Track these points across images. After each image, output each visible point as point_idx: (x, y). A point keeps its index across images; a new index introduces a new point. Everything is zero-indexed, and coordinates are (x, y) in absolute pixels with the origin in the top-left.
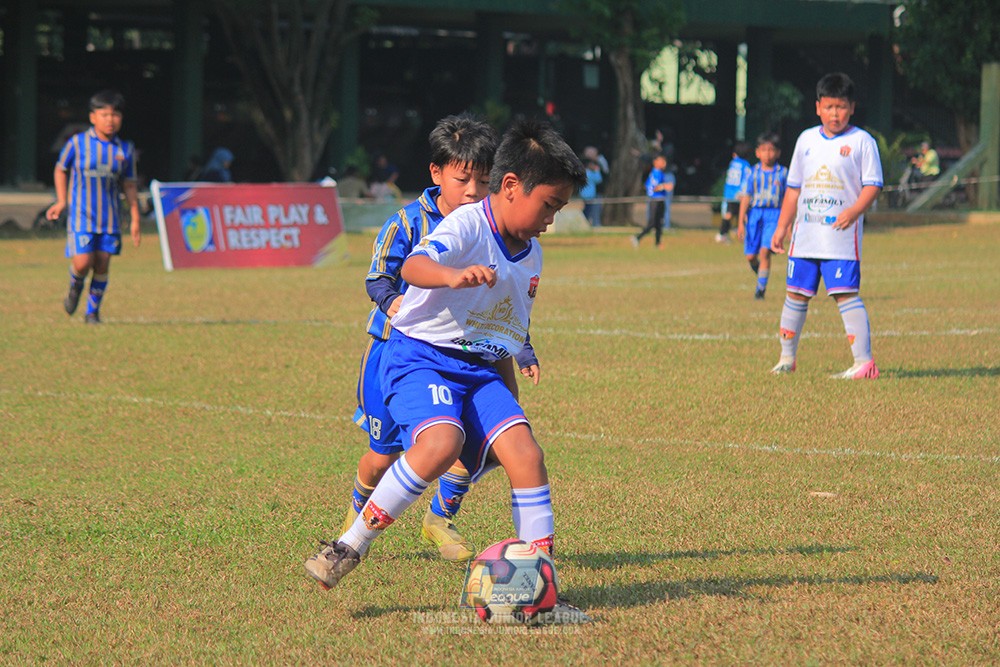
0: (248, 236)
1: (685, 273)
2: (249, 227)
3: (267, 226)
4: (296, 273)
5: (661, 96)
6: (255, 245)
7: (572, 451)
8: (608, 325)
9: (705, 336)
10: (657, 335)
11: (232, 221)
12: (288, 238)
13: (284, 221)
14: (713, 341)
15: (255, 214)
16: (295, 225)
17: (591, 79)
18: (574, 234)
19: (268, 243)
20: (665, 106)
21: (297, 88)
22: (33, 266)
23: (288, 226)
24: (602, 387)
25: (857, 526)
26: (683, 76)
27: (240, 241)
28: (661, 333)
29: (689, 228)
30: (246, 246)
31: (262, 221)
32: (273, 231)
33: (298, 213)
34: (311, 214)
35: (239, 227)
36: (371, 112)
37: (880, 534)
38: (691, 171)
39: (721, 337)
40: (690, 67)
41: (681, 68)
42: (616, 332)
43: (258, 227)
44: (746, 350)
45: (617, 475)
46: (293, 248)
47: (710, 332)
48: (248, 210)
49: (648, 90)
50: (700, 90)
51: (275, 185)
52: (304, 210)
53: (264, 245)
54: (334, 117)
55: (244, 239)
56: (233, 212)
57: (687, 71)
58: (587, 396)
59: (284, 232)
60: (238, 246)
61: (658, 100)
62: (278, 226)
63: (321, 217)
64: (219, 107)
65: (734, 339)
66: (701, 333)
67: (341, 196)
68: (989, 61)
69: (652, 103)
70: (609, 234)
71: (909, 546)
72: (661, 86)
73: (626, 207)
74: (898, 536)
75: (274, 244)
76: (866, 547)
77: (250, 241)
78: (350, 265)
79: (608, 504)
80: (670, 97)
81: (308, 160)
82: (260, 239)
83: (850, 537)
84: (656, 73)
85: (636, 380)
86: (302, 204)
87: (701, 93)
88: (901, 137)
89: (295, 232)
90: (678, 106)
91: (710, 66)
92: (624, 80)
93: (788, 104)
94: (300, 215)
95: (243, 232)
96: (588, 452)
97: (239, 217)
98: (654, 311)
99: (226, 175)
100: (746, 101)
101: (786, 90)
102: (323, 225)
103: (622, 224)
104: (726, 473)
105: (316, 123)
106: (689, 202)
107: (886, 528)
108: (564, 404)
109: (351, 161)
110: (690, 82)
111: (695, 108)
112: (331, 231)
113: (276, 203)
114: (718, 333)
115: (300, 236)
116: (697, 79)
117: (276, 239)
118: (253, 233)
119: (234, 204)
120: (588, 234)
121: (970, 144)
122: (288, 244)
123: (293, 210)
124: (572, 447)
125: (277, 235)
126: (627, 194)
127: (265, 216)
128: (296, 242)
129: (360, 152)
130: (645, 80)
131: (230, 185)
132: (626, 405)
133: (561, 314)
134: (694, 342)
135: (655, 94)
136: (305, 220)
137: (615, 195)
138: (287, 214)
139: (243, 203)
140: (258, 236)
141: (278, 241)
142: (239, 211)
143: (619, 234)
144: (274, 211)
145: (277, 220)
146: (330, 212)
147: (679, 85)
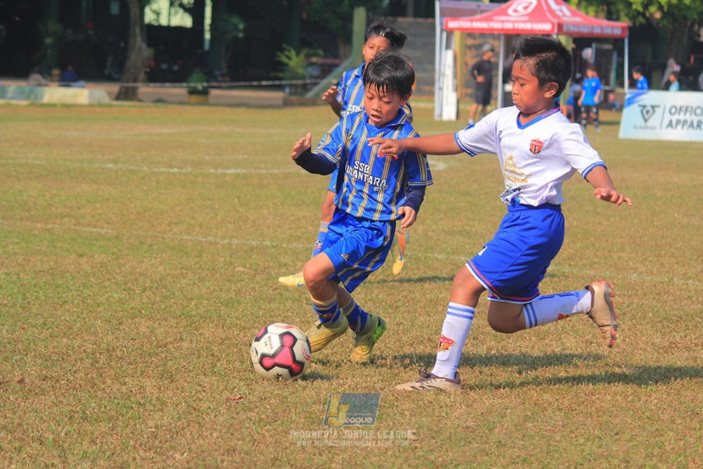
1: (168, 131)
5: (158, 21)
7: (86, 239)
8: (116, 161)
9: (176, 170)
10: (146, 168)
14: (180, 173)
17: (115, 9)
18: (100, 105)
20: (160, 27)
24: (108, 200)
25: (257, 288)
26: (173, 10)
28: (148, 168)
29: (171, 103)
37: (271, 292)
38: (176, 68)
39: (184, 171)
40: (177, 3)
41: (172, 4)
42: (120, 166)
44: (200, 179)
45: (112, 254)
47: (179, 168)
49: (149, 17)
50: (182, 18)
57: (175, 6)
58: (98, 205)
61: (156, 24)
65: (194, 173)
66: (172, 167)
68: (358, 6)
69: (153, 25)
70: (122, 106)
71: (287, 300)
72: (158, 14)
73: (134, 89)
74: (281, 294)
76: (261, 301)
79: (104, 272)
80: (164, 21)
83: (252, 294)
84: (155, 6)
85: (130, 196)
87: (183, 20)
88: (305, 51)
90: (168, 28)
91: (189, 3)
92: (134, 10)
93: (237, 29)
96: (96, 240)
98: (145, 154)
100: (211, 25)
101: (235, 20)
103: (131, 99)
104: (180, 254)
106: (170, 87)
107: (275, 289)
108: (82, 211)
110: (176, 13)
111: (180, 30)
114: (183, 168)
116: (181, 11)
120: (109, 106)
121: (346, 57)
124: (86, 236)
126: (135, 81)
130: (147, 11)
132: (122, 212)
133: (87, 155)
134: (169, 173)
135: (154, 20)
137: (127, 81)
143: (129, 106)
147: (170, 14)
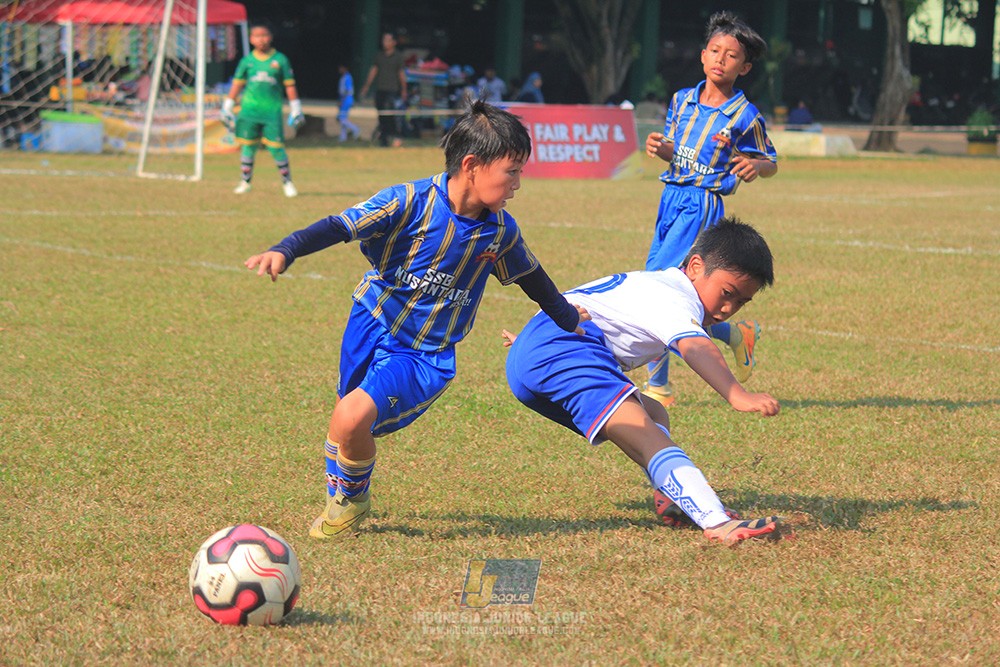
0: (555, 150)
1: (938, 194)
2: (556, 143)
3: (572, 142)
4: (595, 185)
5: (926, 37)
6: (561, 158)
7: (823, 347)
8: (865, 237)
9: (950, 250)
10: (907, 248)
11: (542, 136)
12: (590, 153)
13: (586, 138)
14: (956, 255)
15: (562, 131)
16: (596, 142)
17: (865, 21)
18: (842, 157)
19: (572, 157)
20: (930, 47)
21: (604, 23)
22: (368, 171)
23: (590, 143)
24: (853, 292)
26: (948, 22)
27: (547, 155)
28: (910, 246)
29: (944, 154)
30: (552, 159)
31: (567, 138)
32: (577, 147)
33: (599, 132)
34: (611, 133)
35: (548, 142)
36: (670, 45)
38: (950, 104)
39: (963, 251)
40: (954, 13)
41: (946, 13)
42: (871, 244)
43: (563, 143)
44: (984, 264)
45: (860, 369)
46: (594, 163)
47: (954, 247)
48: (556, 127)
49: (914, 32)
50: (961, 33)
51: (580, 107)
52: (605, 129)
53: (568, 159)
54: (636, 49)
55: (551, 153)
56: (543, 129)
57: (951, 16)
58: (840, 299)
59: (587, 148)
60: (546, 159)
61: (924, 42)
62: (582, 142)
63: (619, 136)
64: (536, 37)
65: (976, 254)
66: (945, 246)
67: (638, 117)
69: (919, 44)
70: (873, 158)
72: (927, 28)
73: (891, 134)
75: (578, 159)
77: (557, 155)
78: (644, 178)
80: (935, 38)
81: (611, 86)
82: (565, 154)
84: (922, 17)
85: (884, 286)
86: (603, 124)
87: (963, 36)
89: (596, 148)
90: (942, 47)
91: (971, 13)
92: (893, 22)
94: (601, 133)
95: (551, 147)
96: (836, 348)
97: (548, 134)
98: (906, 227)
99: (539, 96)
102: (620, 143)
103: (886, 150)
104: (957, 370)
105: (620, 54)
106: (942, 132)
108: (818, 307)
109: (650, 87)
110: (952, 26)
111: (958, 50)
112: (628, 148)
113: (580, 123)
114: (960, 248)
115: (600, 152)
116: (959, 23)
117: (579, 154)
118: (559, 148)
119: (544, 122)
120: (856, 158)
122: (589, 159)
123: (595, 129)
124: (822, 343)
125: (580, 150)
126: (891, 123)
127: (570, 133)
128: (597, 157)
129: (658, 79)
130: (912, 23)
131: (541, 106)
132: (874, 309)
133: (824, 227)
134: (940, 254)
135: (921, 36)
136: (606, 138)
137: (882, 124)
138: (589, 132)
139: (551, 121)
140: (563, 150)
141: (581, 156)
142: (548, 128)
143: (883, 159)
144: (579, 130)
145: (581, 137)
146: (627, 131)
147: (943, 28)
